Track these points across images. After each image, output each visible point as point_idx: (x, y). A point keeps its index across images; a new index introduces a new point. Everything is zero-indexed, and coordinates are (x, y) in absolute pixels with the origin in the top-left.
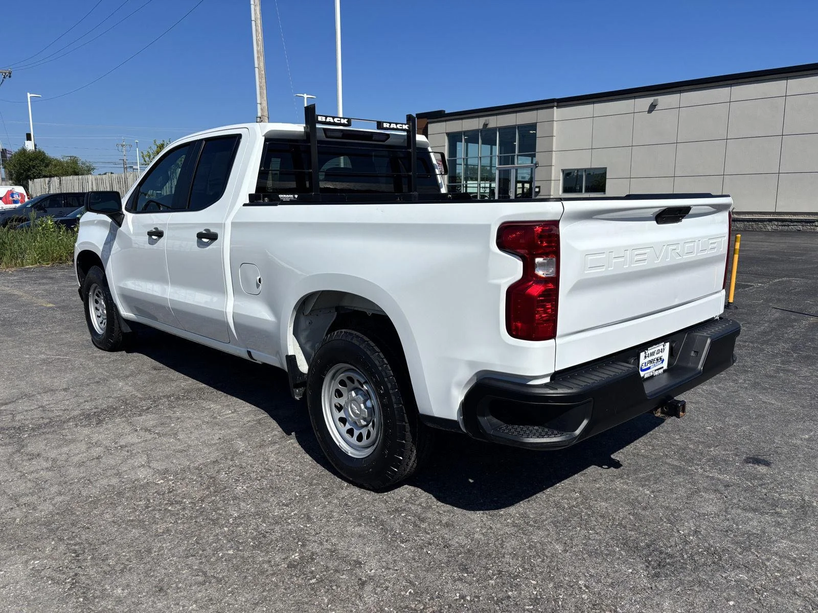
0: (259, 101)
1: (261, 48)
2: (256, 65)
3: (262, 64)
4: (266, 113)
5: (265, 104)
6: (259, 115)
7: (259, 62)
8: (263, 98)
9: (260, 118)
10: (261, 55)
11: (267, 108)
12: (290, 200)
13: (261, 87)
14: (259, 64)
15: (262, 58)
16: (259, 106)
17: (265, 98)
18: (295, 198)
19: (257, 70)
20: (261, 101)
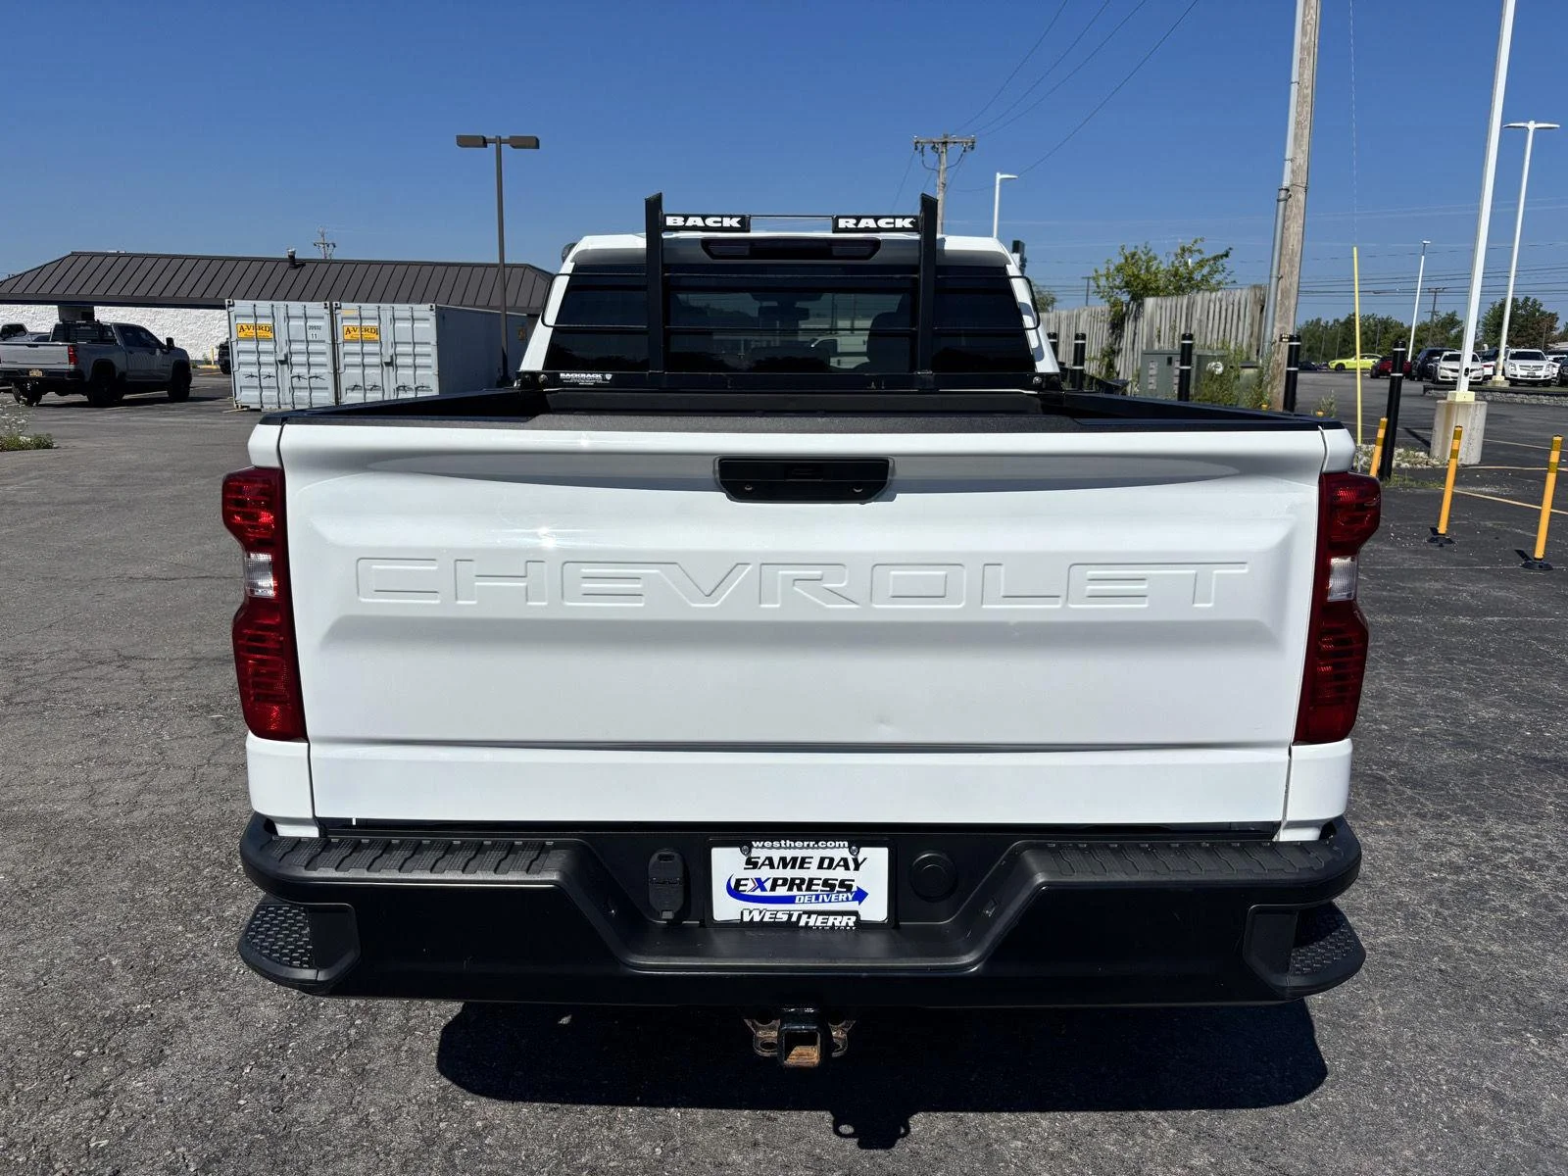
0: (1289, 155)
1: (1312, 37)
2: (1295, 78)
3: (1308, 74)
4: (1302, 179)
5: (1302, 160)
6: (1286, 183)
7: (1302, 70)
8: (1300, 146)
9: (1287, 190)
10: (1309, 54)
11: (1305, 168)
12: (595, 383)
13: (1298, 123)
14: (1301, 75)
15: (1310, 62)
16: (1288, 165)
17: (1305, 147)
18: (606, 380)
19: (1294, 88)
20: (1295, 153)
